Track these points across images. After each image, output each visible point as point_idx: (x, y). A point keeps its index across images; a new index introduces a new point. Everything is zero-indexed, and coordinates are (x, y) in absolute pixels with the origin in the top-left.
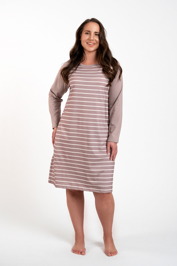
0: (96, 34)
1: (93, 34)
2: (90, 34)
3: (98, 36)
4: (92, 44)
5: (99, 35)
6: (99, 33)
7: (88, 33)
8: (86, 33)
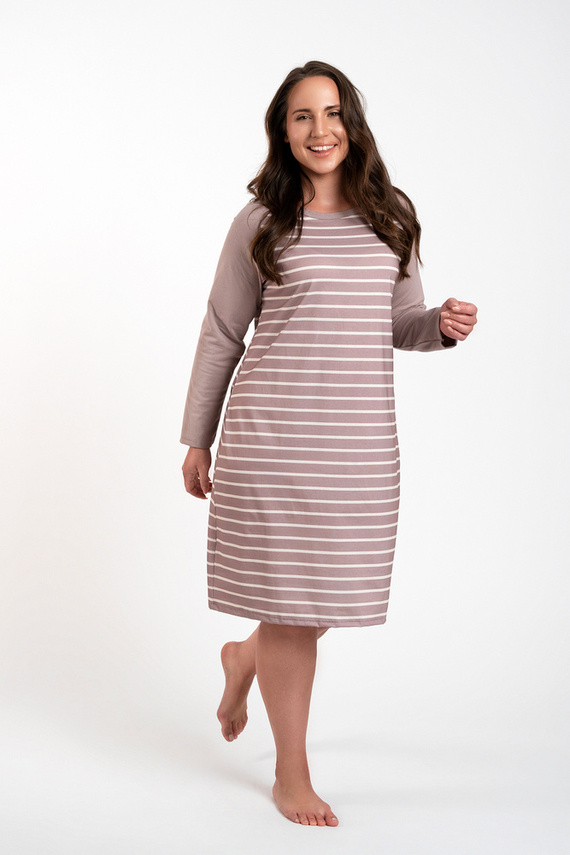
0: (332, 114)
1: (320, 115)
2: (313, 118)
3: (337, 117)
4: (325, 148)
5: (340, 114)
6: (338, 108)
7: (304, 117)
8: (299, 119)
